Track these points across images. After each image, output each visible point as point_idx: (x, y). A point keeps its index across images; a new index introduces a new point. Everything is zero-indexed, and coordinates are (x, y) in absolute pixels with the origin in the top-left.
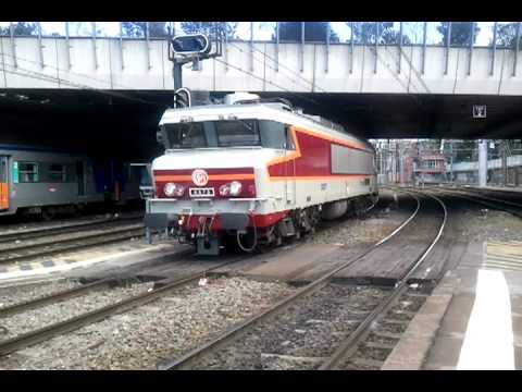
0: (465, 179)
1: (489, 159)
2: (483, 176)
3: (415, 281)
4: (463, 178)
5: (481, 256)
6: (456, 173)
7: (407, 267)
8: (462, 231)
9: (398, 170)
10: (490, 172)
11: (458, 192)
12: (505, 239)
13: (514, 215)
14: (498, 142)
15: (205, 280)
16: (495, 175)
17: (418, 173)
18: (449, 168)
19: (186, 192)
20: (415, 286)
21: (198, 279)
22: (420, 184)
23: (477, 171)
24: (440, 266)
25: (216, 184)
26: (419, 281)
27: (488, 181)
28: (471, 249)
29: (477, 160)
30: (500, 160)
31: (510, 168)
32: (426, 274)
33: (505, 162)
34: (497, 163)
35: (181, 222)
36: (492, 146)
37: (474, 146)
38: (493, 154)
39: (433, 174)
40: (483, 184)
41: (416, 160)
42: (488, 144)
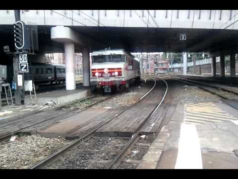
0: (178, 71)
1: (188, 62)
2: (185, 69)
3: (143, 133)
4: (176, 71)
5: (184, 114)
6: (173, 68)
7: (141, 122)
8: (174, 98)
9: (148, 67)
10: (188, 68)
11: (174, 77)
12: (196, 102)
13: (200, 88)
14: (192, 54)
15: (15, 137)
16: (190, 69)
17: (156, 69)
18: (170, 66)
19: (102, 75)
20: (143, 136)
21: (10, 137)
22: (157, 74)
23: (183, 68)
24: (160, 122)
25: (111, 73)
26: (146, 134)
27: (187, 72)
28: (178, 109)
29: (183, 62)
30: (193, 62)
31: (197, 66)
32: (151, 128)
33: (195, 63)
34: (192, 64)
35: (100, 83)
36: (189, 56)
37: (181, 56)
38: (189, 60)
39: (164, 69)
40: (185, 73)
41: (156, 63)
42: (187, 55)
